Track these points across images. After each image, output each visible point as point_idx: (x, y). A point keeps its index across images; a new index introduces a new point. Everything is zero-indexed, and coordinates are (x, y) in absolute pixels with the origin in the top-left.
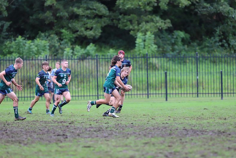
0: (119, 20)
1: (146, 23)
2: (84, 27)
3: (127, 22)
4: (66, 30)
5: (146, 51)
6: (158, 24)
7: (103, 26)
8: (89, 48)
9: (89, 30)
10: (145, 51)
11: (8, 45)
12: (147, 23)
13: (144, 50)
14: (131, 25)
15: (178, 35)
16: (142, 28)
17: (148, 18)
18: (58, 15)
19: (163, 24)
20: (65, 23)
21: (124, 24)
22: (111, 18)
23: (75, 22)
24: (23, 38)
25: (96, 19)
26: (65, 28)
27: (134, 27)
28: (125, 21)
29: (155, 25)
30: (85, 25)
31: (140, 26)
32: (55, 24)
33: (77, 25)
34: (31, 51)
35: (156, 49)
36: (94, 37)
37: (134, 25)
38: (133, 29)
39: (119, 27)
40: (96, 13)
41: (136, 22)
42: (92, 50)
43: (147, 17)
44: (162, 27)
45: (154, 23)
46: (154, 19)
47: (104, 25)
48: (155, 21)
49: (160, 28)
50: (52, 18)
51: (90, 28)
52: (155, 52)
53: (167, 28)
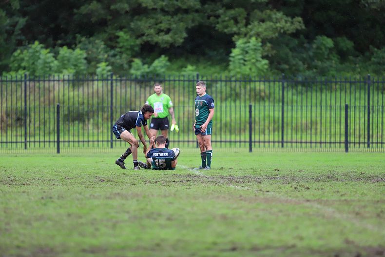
0: (218, 17)
1: (259, 23)
2: (155, 28)
3: (229, 20)
4: (125, 33)
5: (248, 70)
6: (278, 25)
7: (189, 27)
8: (156, 63)
9: (163, 33)
10: (246, 70)
11: (18, 56)
12: (261, 23)
13: (243, 67)
14: (235, 26)
15: (322, 44)
16: (251, 30)
17: (266, 14)
18: (112, 7)
19: (289, 24)
20: (124, 21)
21: (225, 23)
22: (206, 14)
23: (140, 20)
24: (41, 45)
25: (180, 16)
26: (124, 30)
27: (239, 29)
28: (227, 19)
29: (274, 27)
30: (156, 24)
31: (250, 27)
32: (109, 23)
33: (143, 24)
34: (47, 67)
35: (266, 67)
36: (172, 45)
37: (239, 25)
38: (237, 32)
39: (216, 28)
40: (178, 5)
41: (244, 21)
42: (162, 67)
43: (264, 12)
44: (286, 29)
45: (273, 22)
46: (274, 16)
47: (191, 25)
48: (274, 20)
49: (282, 31)
50: (102, 12)
51: (165, 30)
52: (265, 70)
53: (294, 31)
